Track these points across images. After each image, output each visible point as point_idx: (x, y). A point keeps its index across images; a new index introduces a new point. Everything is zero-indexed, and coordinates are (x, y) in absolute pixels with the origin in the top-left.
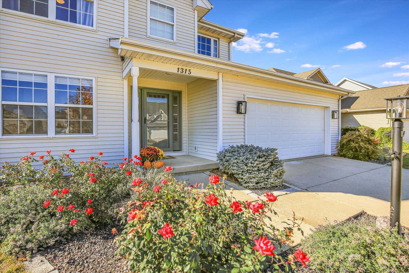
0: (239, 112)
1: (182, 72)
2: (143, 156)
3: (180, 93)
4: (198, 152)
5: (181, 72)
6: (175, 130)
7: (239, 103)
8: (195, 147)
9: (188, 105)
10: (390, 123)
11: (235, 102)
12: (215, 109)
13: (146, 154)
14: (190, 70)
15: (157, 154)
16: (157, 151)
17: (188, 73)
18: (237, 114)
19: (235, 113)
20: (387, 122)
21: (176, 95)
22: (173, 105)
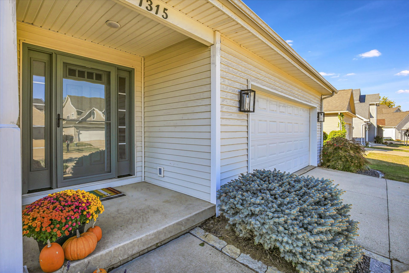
0: (242, 110)
1: (149, 8)
2: (37, 230)
3: (131, 72)
4: (165, 179)
5: (147, 8)
6: (121, 138)
7: (243, 94)
8: (160, 169)
9: (146, 95)
10: (340, 126)
11: (237, 92)
12: (206, 102)
13: (46, 222)
14: (167, 10)
15: (85, 213)
16: (84, 205)
17: (163, 16)
18: (238, 112)
19: (236, 110)
20: (338, 126)
21: (124, 75)
22: (117, 93)
